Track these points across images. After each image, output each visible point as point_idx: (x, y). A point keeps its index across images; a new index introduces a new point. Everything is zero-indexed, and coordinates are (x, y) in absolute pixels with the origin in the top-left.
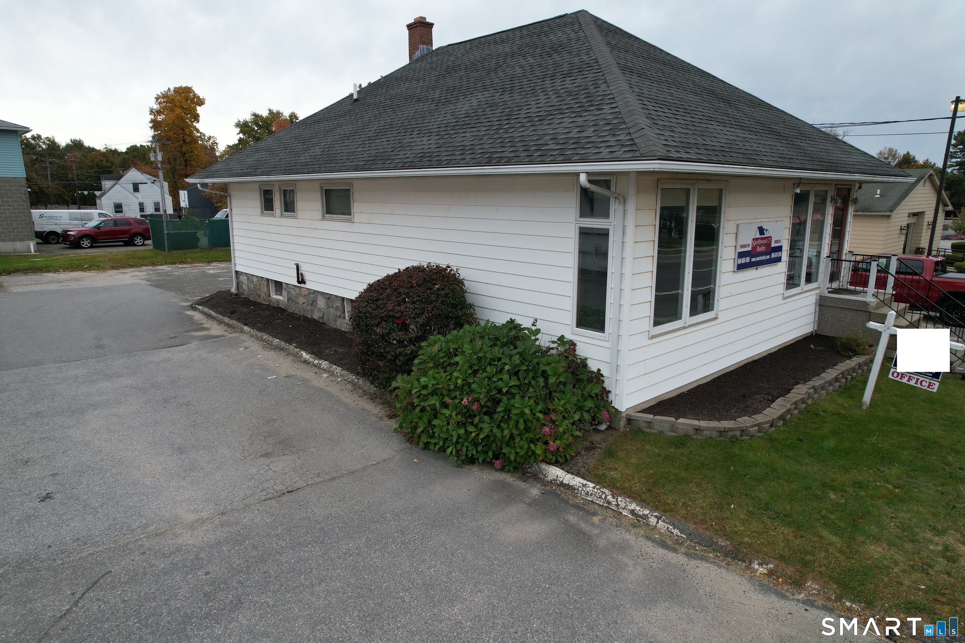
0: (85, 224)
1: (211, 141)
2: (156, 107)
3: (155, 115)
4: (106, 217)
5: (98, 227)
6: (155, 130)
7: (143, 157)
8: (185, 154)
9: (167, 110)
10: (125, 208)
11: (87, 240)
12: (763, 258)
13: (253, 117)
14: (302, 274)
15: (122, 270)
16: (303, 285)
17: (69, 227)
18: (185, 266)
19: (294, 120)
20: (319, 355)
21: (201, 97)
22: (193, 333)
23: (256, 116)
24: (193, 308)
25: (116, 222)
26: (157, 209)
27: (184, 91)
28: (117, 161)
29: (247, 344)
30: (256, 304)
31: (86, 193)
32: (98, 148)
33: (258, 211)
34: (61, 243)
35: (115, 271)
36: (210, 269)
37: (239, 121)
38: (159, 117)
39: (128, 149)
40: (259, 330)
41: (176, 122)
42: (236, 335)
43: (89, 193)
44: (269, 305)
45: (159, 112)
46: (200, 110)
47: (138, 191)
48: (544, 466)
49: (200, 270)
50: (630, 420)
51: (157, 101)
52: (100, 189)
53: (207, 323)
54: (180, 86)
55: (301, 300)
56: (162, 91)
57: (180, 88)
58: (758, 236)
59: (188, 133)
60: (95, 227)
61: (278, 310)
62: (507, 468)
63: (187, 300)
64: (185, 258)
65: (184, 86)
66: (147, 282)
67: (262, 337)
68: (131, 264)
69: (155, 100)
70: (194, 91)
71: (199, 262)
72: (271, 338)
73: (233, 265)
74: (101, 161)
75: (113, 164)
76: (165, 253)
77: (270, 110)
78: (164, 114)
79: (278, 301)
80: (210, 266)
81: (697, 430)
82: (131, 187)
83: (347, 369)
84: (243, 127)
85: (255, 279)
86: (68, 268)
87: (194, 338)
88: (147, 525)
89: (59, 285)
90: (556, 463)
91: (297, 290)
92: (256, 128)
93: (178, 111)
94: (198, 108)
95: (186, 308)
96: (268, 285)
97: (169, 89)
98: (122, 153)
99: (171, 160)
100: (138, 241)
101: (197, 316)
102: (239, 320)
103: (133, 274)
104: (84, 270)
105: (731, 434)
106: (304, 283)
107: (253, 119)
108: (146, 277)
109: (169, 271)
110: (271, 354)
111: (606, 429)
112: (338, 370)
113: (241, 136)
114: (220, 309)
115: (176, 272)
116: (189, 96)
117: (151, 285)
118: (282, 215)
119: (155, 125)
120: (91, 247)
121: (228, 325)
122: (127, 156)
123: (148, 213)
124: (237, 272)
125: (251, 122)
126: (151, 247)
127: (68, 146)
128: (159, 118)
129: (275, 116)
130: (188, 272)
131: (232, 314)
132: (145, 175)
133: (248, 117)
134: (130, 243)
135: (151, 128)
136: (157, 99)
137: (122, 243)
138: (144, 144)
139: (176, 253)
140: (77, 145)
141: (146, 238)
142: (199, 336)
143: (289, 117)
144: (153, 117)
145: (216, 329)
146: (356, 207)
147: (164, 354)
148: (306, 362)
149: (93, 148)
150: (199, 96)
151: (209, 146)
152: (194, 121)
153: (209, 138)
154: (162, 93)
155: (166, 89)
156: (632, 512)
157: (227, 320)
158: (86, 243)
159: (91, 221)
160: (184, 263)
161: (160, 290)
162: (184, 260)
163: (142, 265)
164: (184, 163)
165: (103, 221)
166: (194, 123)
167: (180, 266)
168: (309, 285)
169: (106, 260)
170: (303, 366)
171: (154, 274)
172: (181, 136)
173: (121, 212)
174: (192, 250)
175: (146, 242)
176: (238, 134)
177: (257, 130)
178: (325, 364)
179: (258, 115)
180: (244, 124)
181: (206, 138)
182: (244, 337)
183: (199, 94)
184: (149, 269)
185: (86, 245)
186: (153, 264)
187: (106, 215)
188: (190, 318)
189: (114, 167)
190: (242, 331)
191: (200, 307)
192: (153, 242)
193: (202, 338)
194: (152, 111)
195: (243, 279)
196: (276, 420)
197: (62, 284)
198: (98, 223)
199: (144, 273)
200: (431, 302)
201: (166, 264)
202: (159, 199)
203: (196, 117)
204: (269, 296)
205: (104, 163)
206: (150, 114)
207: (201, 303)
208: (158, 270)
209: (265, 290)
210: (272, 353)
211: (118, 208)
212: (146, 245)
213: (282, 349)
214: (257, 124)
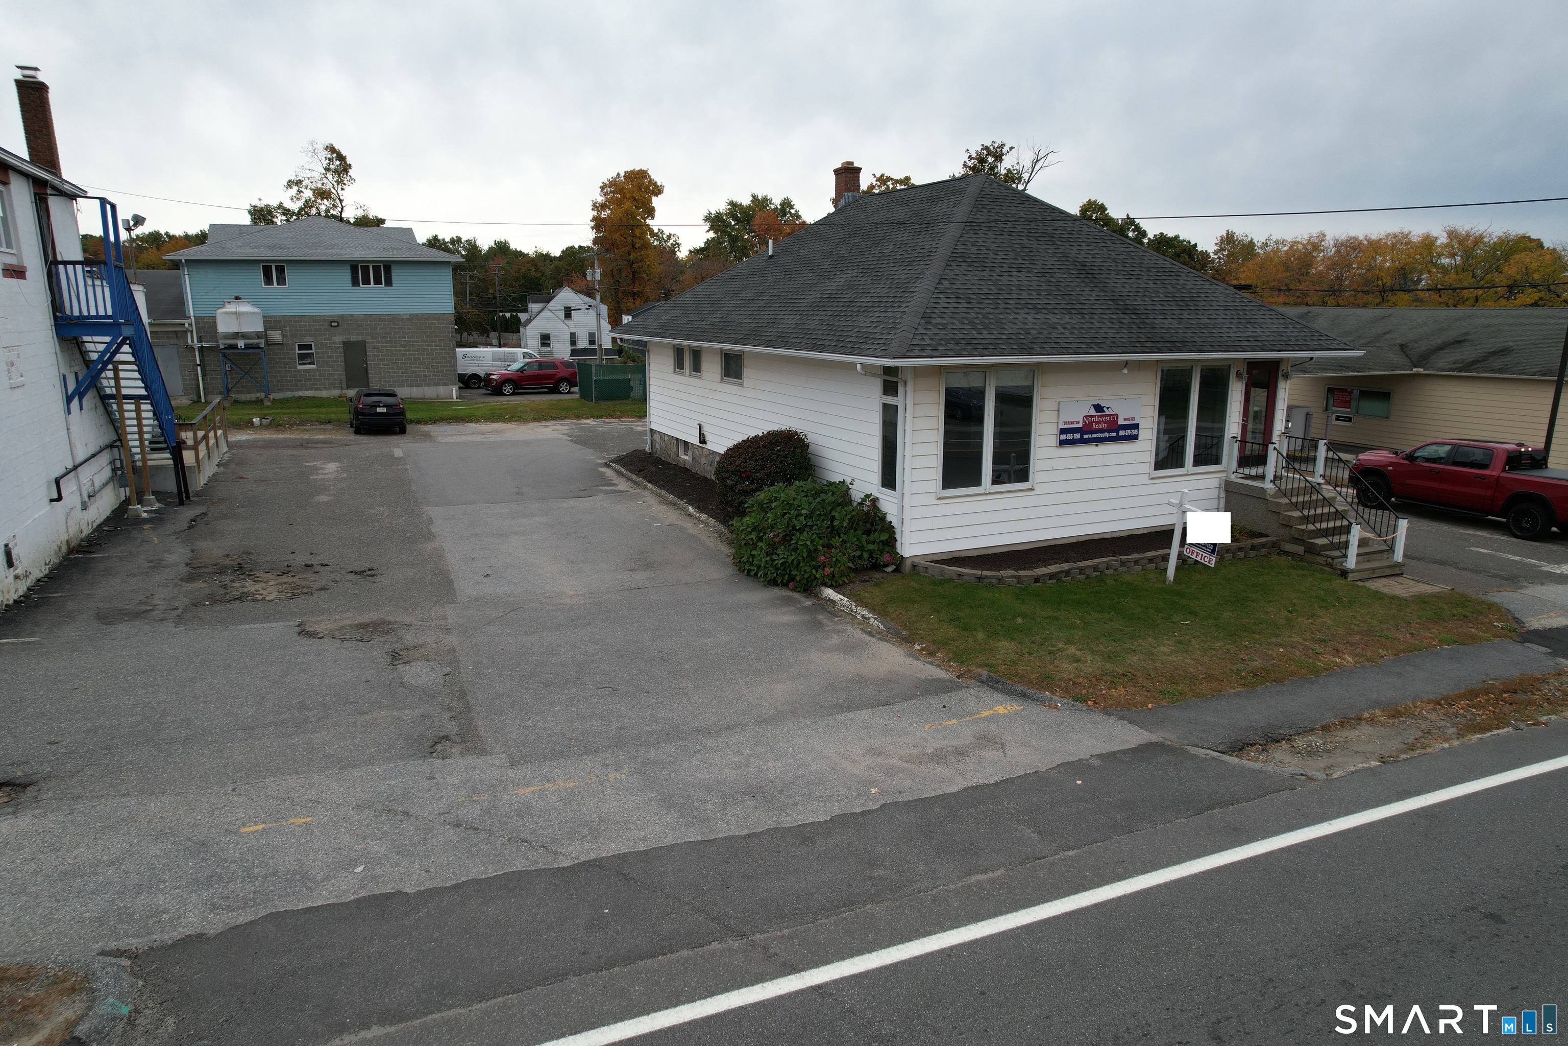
0: (509, 365)
1: (671, 241)
2: (600, 199)
3: (598, 211)
4: (531, 357)
5: (521, 370)
6: (598, 231)
7: (581, 264)
8: (633, 263)
9: (614, 203)
10: (553, 340)
11: (509, 386)
12: (1106, 435)
13: (729, 207)
14: (704, 435)
15: (543, 423)
16: (704, 446)
17: (491, 370)
18: (613, 420)
19: (788, 209)
20: (701, 510)
21: (659, 184)
22: (601, 488)
23: (733, 204)
24: (607, 465)
25: (541, 365)
26: (592, 342)
27: (637, 176)
28: (548, 270)
29: (645, 499)
30: (666, 464)
31: (508, 315)
32: (525, 251)
33: (671, 368)
34: (482, 388)
35: (537, 424)
36: (638, 426)
37: (710, 213)
38: (603, 213)
39: (563, 252)
40: (659, 487)
41: (625, 220)
42: (639, 491)
43: (511, 315)
44: (677, 465)
45: (603, 206)
46: (656, 201)
47: (571, 317)
48: (823, 588)
49: (627, 427)
50: (914, 566)
51: (602, 191)
52: (526, 311)
53: (616, 479)
54: (632, 169)
55: (703, 460)
56: (610, 178)
57: (632, 172)
58: (1093, 412)
59: (638, 235)
60: (518, 371)
61: (684, 470)
62: (798, 589)
63: (604, 458)
64: (613, 411)
65: (637, 169)
66: (567, 438)
67: (660, 493)
68: (553, 416)
69: (600, 190)
70: (649, 176)
71: (628, 416)
72: (668, 495)
73: (648, 423)
74: (529, 270)
75: (543, 274)
76: (592, 404)
77: (753, 196)
78: (609, 209)
79: (685, 461)
80: (641, 421)
81: (960, 575)
82: (562, 314)
83: (720, 522)
84: (715, 221)
85: (667, 438)
86: (490, 419)
87: (601, 491)
88: (545, 593)
89: (483, 436)
90: (831, 586)
91: (700, 450)
92: (733, 223)
93: (628, 204)
94: (654, 199)
95: (601, 465)
96: (677, 444)
97: (618, 174)
98: (555, 257)
99: (615, 273)
100: (564, 387)
101: (609, 473)
102: (644, 478)
103: (555, 427)
104: (505, 421)
105: (987, 581)
106: (705, 443)
107: (729, 209)
108: (568, 431)
109: (593, 426)
110: (663, 508)
111: (892, 572)
112: (712, 521)
113: (712, 235)
114: (631, 467)
115: (602, 427)
116: (643, 183)
117: (572, 441)
118: (690, 375)
119: (598, 224)
120: (513, 394)
121: (635, 482)
122: (561, 263)
123: (581, 347)
124: (651, 430)
125: (726, 214)
126: (578, 396)
127: (491, 249)
128: (604, 215)
129: (760, 203)
130: (613, 429)
131: (639, 472)
132: (580, 295)
133: (721, 206)
134: (555, 390)
135: (592, 228)
136: (602, 188)
137: (546, 390)
138: (584, 244)
139: (604, 405)
140: (502, 248)
141: (572, 384)
142: (606, 490)
143: (781, 205)
144: (595, 213)
145: (623, 485)
146: (747, 372)
147: (572, 502)
148: (690, 515)
149: (521, 251)
150: (656, 183)
151: (669, 247)
152: (648, 217)
153: (669, 237)
154: (609, 180)
155: (615, 175)
156: (863, 616)
157: (634, 477)
158: (508, 389)
159: (515, 362)
160: (612, 417)
161: (579, 447)
162: (612, 413)
163: (566, 418)
164: (631, 276)
165: (527, 364)
166: (647, 221)
167: (607, 420)
168: (710, 446)
169: (528, 410)
170: (688, 518)
171: (576, 429)
172: (629, 239)
173: (549, 345)
174: (623, 402)
175: (573, 389)
176: (708, 231)
177: (734, 225)
178: (704, 517)
179: (736, 203)
180: (716, 216)
181: (665, 236)
182: (646, 493)
183: (656, 180)
184: (572, 423)
185: (508, 392)
186: (578, 417)
187: (531, 356)
188: (603, 474)
189: (544, 278)
190: (645, 488)
191: (613, 465)
192: (580, 390)
193: (607, 492)
194: (595, 206)
195: (656, 437)
196: (648, 552)
197: (484, 436)
198: (522, 365)
199: (566, 427)
200: (771, 461)
201: (591, 417)
202: (594, 329)
203: (651, 212)
204: (678, 455)
205: (533, 273)
206: (593, 209)
207: (615, 461)
208: (582, 424)
209: (674, 449)
210: (665, 507)
211: (545, 339)
212: (572, 393)
213: (675, 504)
214: (735, 218)
